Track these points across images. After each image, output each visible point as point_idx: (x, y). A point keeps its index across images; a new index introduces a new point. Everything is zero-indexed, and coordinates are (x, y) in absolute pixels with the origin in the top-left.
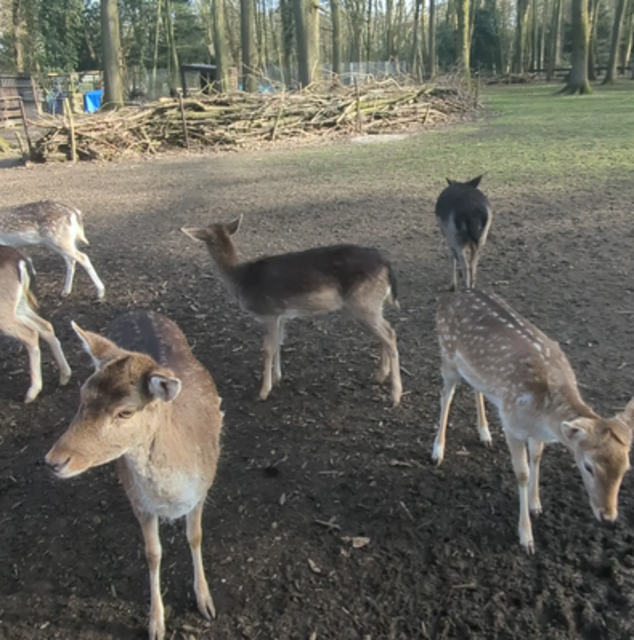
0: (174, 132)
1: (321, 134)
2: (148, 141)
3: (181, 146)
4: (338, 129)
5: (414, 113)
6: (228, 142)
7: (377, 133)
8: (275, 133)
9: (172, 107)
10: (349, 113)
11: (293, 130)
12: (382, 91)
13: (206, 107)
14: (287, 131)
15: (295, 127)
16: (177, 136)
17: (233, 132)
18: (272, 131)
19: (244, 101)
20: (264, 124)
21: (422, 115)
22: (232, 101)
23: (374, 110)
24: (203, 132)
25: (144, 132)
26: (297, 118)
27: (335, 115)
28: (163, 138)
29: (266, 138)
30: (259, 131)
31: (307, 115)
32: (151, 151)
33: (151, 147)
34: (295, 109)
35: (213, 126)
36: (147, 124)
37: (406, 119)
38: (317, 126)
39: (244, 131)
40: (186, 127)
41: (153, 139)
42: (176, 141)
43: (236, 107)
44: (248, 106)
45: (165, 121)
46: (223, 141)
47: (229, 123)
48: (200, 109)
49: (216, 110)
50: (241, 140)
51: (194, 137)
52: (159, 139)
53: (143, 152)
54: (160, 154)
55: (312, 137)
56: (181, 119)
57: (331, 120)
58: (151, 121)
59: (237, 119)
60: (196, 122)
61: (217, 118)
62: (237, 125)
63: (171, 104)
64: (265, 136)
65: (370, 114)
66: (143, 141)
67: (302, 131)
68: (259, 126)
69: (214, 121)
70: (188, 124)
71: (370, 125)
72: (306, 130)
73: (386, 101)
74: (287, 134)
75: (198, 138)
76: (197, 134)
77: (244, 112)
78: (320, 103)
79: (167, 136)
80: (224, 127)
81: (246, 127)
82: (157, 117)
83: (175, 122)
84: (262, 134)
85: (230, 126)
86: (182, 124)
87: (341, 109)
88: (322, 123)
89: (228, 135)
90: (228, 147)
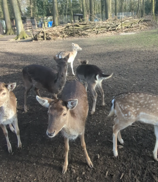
0: (71, 32)
1: (111, 33)
2: (64, 35)
3: (73, 36)
4: (116, 31)
5: (138, 26)
6: (86, 35)
7: (127, 32)
9: (71, 26)
10: (119, 27)
11: (103, 31)
12: (129, 20)
13: (80, 26)
14: (102, 32)
15: (104, 31)
16: (72, 33)
17: (87, 32)
18: (98, 32)
19: (90, 24)
20: (96, 30)
21: (140, 27)
22: (87, 24)
23: (126, 26)
24: (79, 32)
25: (63, 33)
26: (105, 28)
27: (115, 27)
28: (68, 34)
29: (96, 34)
30: (94, 32)
31: (107, 27)
32: (65, 38)
33: (65, 36)
34: (104, 26)
35: (82, 31)
36: (64, 30)
37: (136, 28)
38: (110, 30)
39: (90, 32)
40: (75, 31)
41: (66, 34)
42: (72, 35)
43: (88, 25)
44: (91, 25)
45: (69, 29)
46: (85, 35)
47: (86, 30)
48: (78, 26)
49: (82, 26)
50: (89, 34)
51: (76, 34)
52: (67, 34)
53: (63, 38)
54: (67, 38)
55: (109, 34)
56: (73, 29)
57: (114, 29)
58: (65, 30)
59: (88, 29)
60: (77, 30)
61: (83, 28)
62: (88, 30)
63: (71, 25)
64: (96, 33)
65: (125, 27)
66: (63, 35)
67: (106, 32)
68: (94, 31)
69: (82, 29)
70: (75, 30)
71: (125, 30)
72: (107, 31)
73: (130, 23)
74: (102, 33)
75: (78, 34)
76: (77, 33)
77: (90, 27)
78: (111, 24)
79: (69, 33)
80: (85, 31)
81: (91, 31)
82: (67, 29)
83: (72, 30)
84: (95, 33)
85: (86, 31)
86: (74, 30)
87: (117, 26)
88: (112, 29)
89: (86, 33)
90: (86, 36)
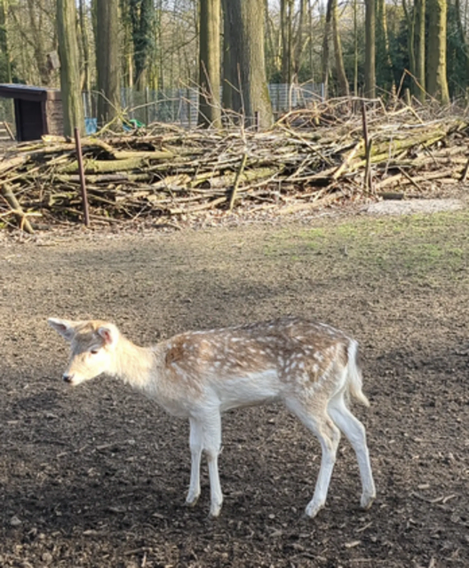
0: (64, 194)
1: (307, 199)
2: (19, 211)
3: (75, 219)
4: (334, 190)
5: (447, 164)
6: (158, 213)
8: (235, 196)
9: (59, 153)
10: (351, 163)
11: (261, 192)
12: (396, 126)
13: (117, 154)
14: (253, 194)
15: (264, 187)
16: (66, 203)
17: (162, 195)
18: (229, 192)
19: (179, 143)
20: (214, 182)
21: (461, 168)
22: (158, 141)
23: (387, 158)
24: (112, 196)
25: (13, 196)
26: (267, 171)
27: (327, 166)
28: (44, 205)
29: (218, 206)
30: (207, 193)
31: (282, 167)
32: (26, 230)
33: (25, 221)
34: (267, 156)
35: (130, 187)
37: (436, 174)
38: (300, 187)
39: (181, 193)
40: (85, 187)
41: (26, 207)
42: (66, 212)
43: (167, 152)
44: (186, 150)
45: (45, 176)
47: (156, 180)
48: (106, 156)
49: (132, 157)
50: (178, 211)
51: (95, 204)
52: (36, 207)
53: (10, 229)
54: (42, 234)
55: (294, 205)
56: (78, 172)
57: (323, 174)
58: (22, 176)
59: (170, 172)
60: (100, 177)
61: (136, 171)
62: (169, 182)
63: (57, 147)
64: (216, 202)
65: (382, 165)
66: (13, 210)
67: (277, 193)
68: (205, 185)
69: (132, 177)
70: (88, 182)
71: (384, 183)
72: (283, 192)
73: (404, 143)
74: (252, 199)
75: (103, 204)
76: (102, 199)
77: (179, 162)
78: (304, 146)
79: (52, 202)
80: (148, 187)
81: (185, 187)
82: (33, 171)
83: (65, 178)
84: (211, 199)
85: (158, 185)
86: (80, 182)
87: (337, 157)
88: (309, 179)
89: (156, 201)
90: (160, 221)
